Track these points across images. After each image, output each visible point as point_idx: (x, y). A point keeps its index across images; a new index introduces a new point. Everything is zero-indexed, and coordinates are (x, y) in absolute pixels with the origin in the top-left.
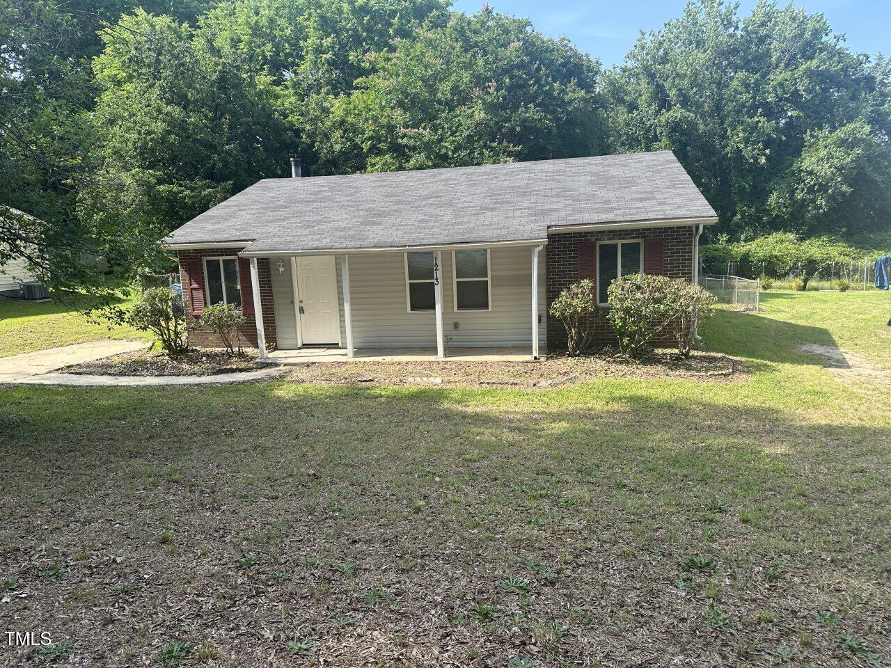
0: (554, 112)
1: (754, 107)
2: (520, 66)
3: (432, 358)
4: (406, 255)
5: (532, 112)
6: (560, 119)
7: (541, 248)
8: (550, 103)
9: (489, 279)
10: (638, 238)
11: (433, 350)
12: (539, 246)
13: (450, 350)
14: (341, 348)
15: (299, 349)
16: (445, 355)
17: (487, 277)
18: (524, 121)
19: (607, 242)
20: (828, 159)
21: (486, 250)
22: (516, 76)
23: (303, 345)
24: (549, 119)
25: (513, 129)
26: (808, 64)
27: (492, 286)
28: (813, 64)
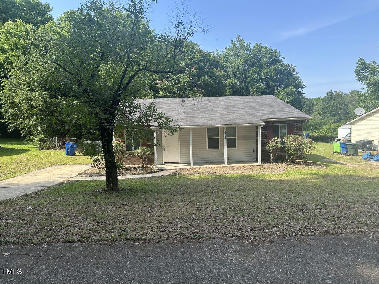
0: (213, 79)
1: (258, 80)
2: (201, 61)
3: (223, 165)
4: (207, 128)
5: (207, 78)
6: (216, 82)
7: (262, 126)
8: (212, 76)
9: (236, 137)
10: (286, 123)
11: (223, 163)
12: (261, 126)
13: (229, 163)
14: (180, 164)
15: (163, 164)
16: (228, 164)
17: (236, 136)
18: (205, 81)
19: (276, 125)
20: (283, 99)
21: (235, 127)
22: (200, 65)
23: (165, 163)
24: (213, 81)
25: (201, 84)
26: (275, 66)
27: (238, 140)
28: (276, 66)
